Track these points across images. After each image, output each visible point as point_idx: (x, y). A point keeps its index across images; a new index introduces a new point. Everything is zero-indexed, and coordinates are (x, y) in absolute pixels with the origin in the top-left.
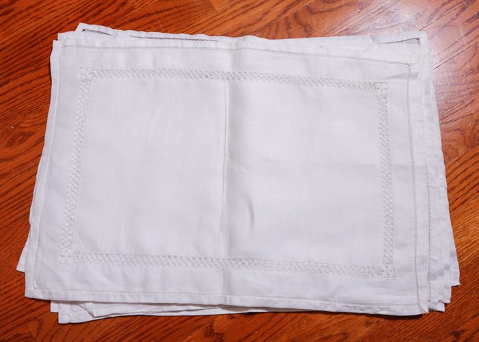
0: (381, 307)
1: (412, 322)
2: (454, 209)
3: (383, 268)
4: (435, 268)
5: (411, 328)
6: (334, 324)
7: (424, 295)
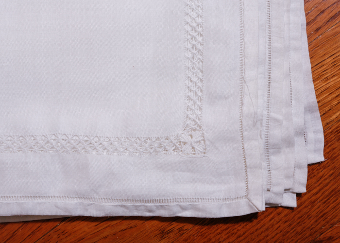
0: (181, 204)
1: (240, 228)
2: (317, 30)
3: (185, 137)
4: (277, 133)
5: (239, 236)
6: (106, 237)
7: (258, 181)
